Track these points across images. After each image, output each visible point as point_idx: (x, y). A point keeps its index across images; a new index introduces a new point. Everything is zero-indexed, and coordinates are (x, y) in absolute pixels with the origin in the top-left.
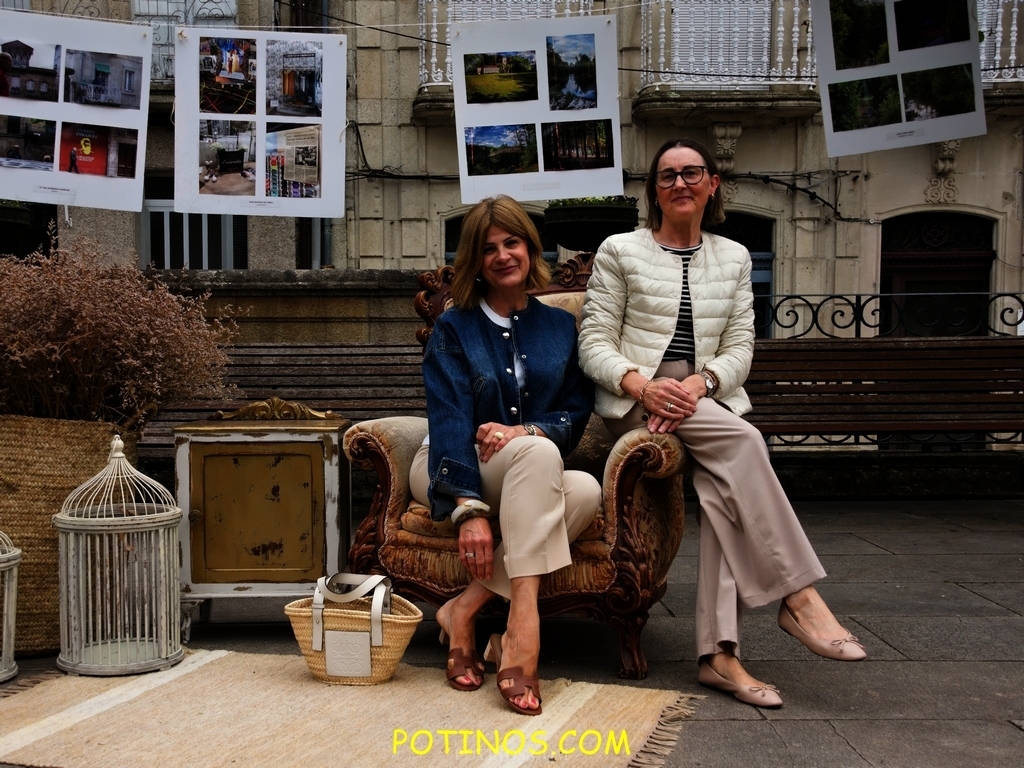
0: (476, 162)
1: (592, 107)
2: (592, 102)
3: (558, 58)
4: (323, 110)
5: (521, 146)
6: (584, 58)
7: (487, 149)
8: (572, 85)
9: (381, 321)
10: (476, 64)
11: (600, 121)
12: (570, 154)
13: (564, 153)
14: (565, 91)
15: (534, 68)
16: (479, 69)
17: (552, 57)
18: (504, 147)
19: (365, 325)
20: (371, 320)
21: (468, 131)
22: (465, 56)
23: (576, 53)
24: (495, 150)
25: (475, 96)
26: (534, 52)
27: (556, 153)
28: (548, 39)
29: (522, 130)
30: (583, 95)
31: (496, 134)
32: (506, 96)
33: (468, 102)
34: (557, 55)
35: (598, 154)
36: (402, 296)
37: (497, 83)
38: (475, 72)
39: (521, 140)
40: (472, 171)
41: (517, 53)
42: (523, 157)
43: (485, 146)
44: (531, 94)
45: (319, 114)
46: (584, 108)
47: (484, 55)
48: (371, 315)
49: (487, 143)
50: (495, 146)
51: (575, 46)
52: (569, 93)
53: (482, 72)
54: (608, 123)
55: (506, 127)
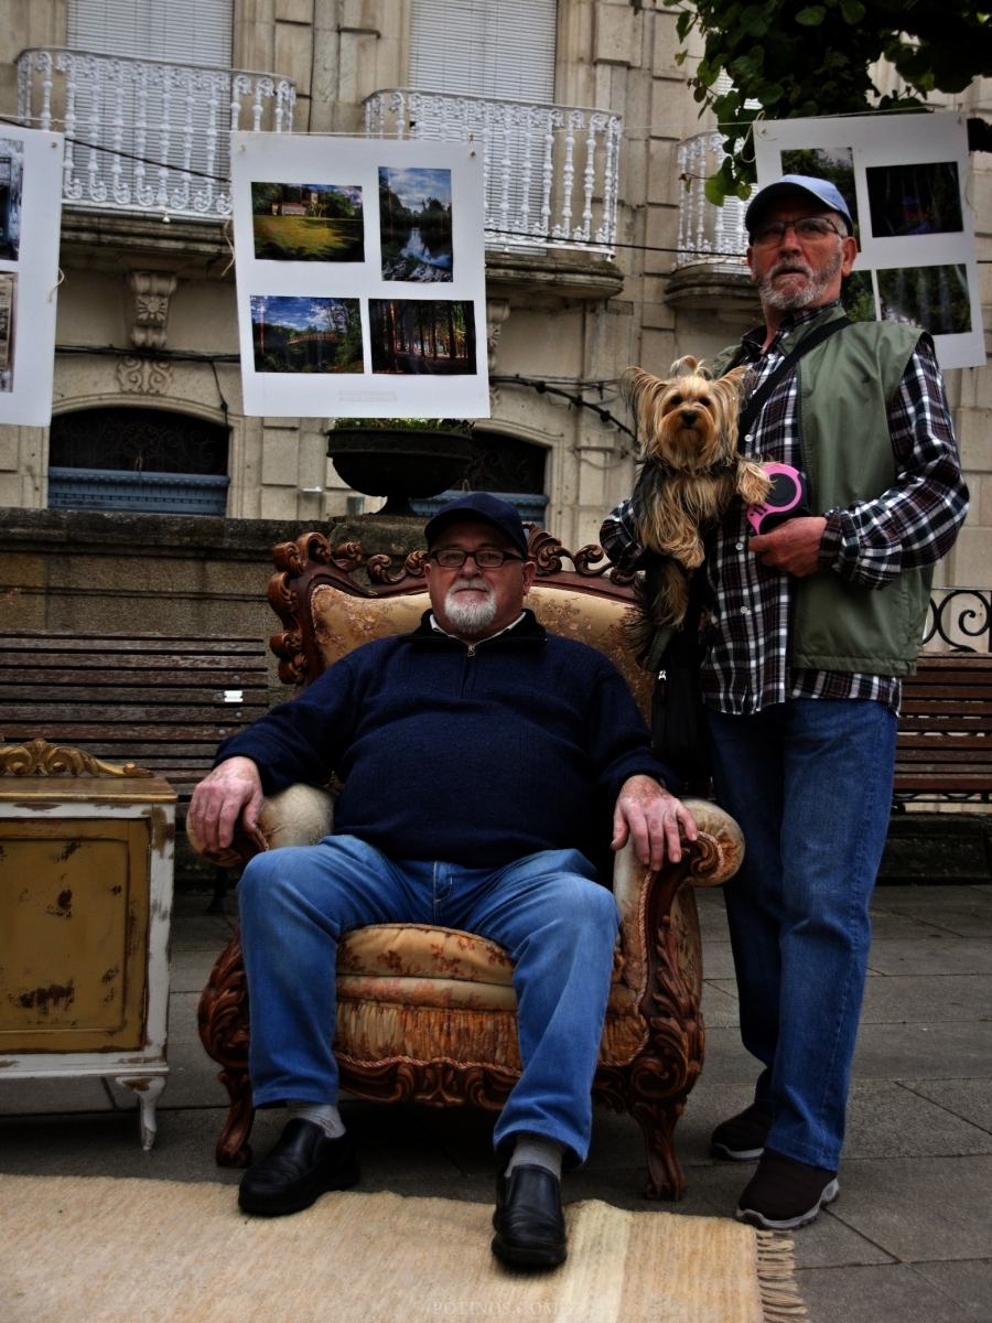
0: (268, 351)
1: (444, 280)
2: (445, 273)
3: (396, 202)
4: (22, 251)
5: (338, 332)
6: (435, 205)
7: (286, 332)
8: (415, 245)
9: (67, 592)
10: (269, 199)
11: (457, 303)
12: (411, 350)
13: (403, 348)
14: (405, 253)
15: (360, 213)
16: (275, 207)
17: (387, 197)
18: (312, 330)
19: (40, 600)
20: (49, 592)
21: (256, 301)
22: (254, 185)
23: (424, 196)
24: (298, 334)
25: (267, 249)
26: (359, 188)
27: (392, 346)
28: (381, 170)
29: (340, 307)
30: (433, 261)
31: (298, 310)
32: (315, 252)
33: (258, 256)
34: (394, 197)
35: (453, 354)
36: (103, 555)
37: (302, 230)
38: (268, 211)
39: (337, 323)
40: (261, 364)
41: (333, 187)
42: (340, 349)
43: (282, 328)
44: (354, 253)
45: (13, 256)
46: (433, 280)
47: (279, 184)
48: (52, 584)
49: (284, 323)
50: (298, 329)
51: (422, 186)
52: (411, 256)
53: (279, 212)
54: (469, 306)
55: (316, 300)
